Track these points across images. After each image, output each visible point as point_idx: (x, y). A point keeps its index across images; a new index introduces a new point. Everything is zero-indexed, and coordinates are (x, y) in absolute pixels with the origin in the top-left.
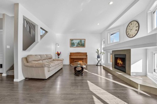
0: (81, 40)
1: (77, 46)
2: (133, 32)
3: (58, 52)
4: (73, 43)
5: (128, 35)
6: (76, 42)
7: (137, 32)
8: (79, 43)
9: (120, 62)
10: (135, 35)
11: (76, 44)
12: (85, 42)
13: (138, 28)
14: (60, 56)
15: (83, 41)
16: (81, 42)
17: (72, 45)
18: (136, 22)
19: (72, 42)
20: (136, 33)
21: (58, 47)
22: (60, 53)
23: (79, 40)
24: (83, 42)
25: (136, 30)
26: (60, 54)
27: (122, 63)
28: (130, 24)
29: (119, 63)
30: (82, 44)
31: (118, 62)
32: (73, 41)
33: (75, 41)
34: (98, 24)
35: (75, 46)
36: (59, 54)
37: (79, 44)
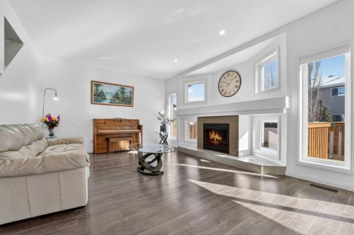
0: (123, 88)
1: (112, 103)
2: (231, 88)
3: (49, 117)
4: (102, 92)
5: (222, 92)
6: (109, 91)
7: (237, 89)
8: (117, 94)
9: (215, 137)
10: (233, 93)
11: (109, 97)
12: (132, 93)
13: (239, 83)
14: (55, 130)
15: (127, 91)
16: (123, 93)
17: (98, 97)
18: (236, 74)
19: (97, 90)
20: (236, 91)
21: (56, 99)
22: (58, 118)
23: (118, 88)
24: (127, 93)
25: (236, 87)
26: (57, 122)
27: (220, 138)
28: (226, 74)
29: (213, 139)
30: (124, 98)
31: (211, 138)
32: (100, 88)
33: (105, 89)
34: (176, 61)
35: (107, 102)
36: (52, 124)
37: (118, 98)
